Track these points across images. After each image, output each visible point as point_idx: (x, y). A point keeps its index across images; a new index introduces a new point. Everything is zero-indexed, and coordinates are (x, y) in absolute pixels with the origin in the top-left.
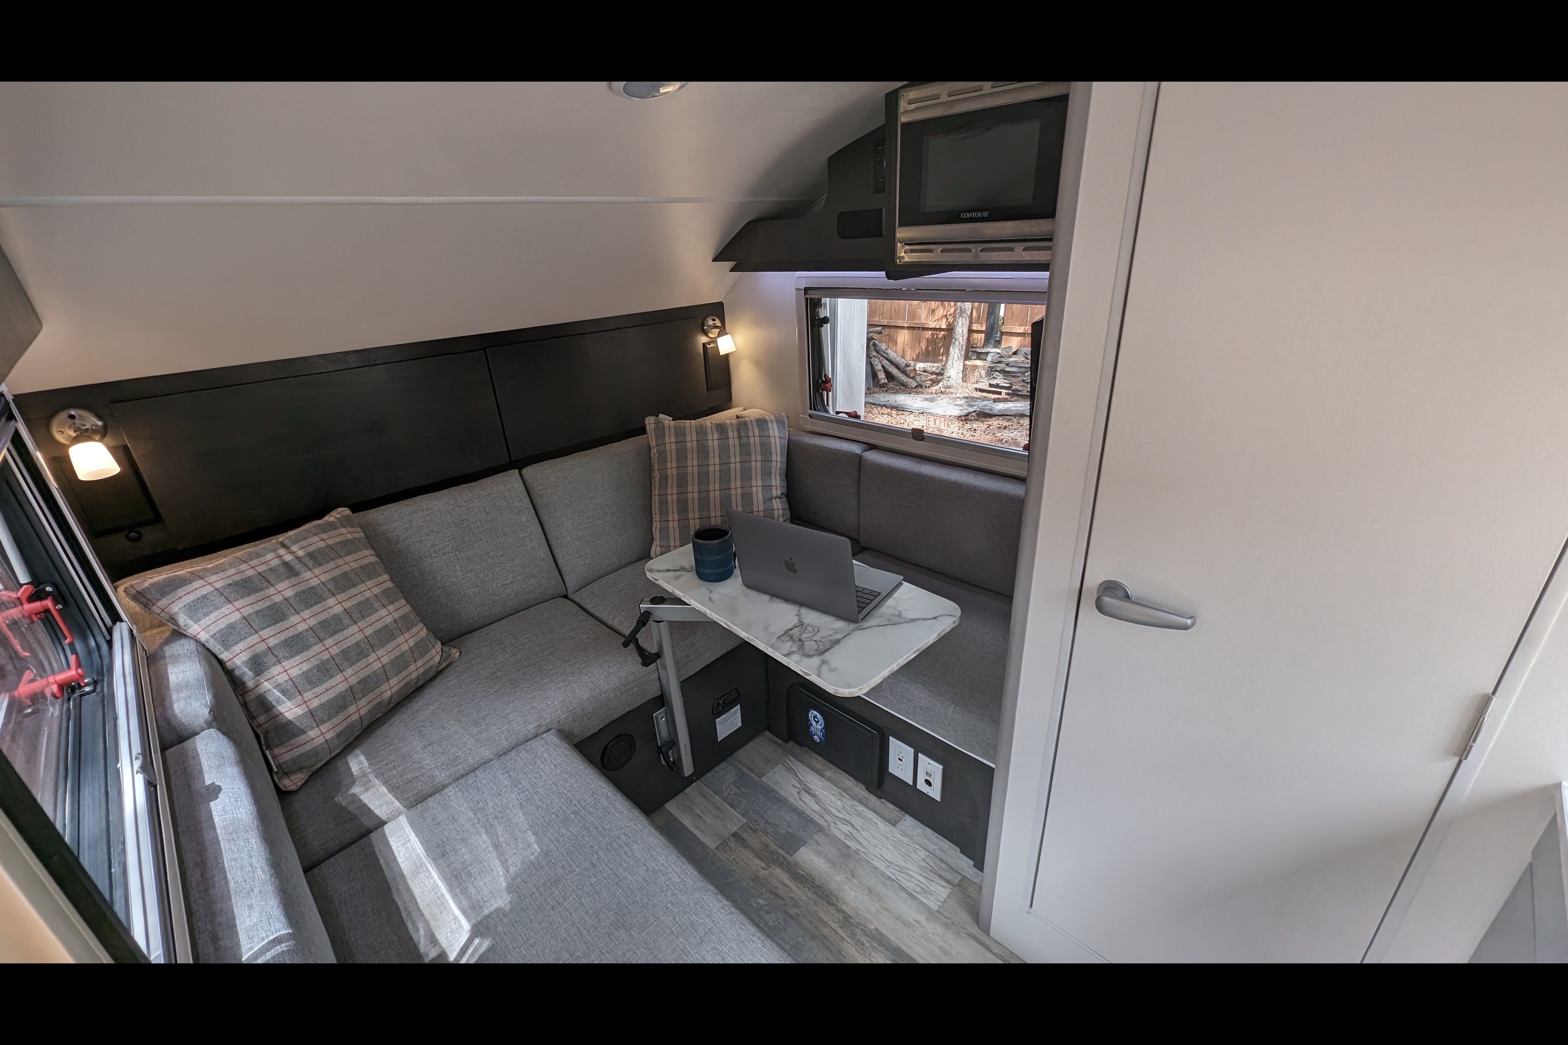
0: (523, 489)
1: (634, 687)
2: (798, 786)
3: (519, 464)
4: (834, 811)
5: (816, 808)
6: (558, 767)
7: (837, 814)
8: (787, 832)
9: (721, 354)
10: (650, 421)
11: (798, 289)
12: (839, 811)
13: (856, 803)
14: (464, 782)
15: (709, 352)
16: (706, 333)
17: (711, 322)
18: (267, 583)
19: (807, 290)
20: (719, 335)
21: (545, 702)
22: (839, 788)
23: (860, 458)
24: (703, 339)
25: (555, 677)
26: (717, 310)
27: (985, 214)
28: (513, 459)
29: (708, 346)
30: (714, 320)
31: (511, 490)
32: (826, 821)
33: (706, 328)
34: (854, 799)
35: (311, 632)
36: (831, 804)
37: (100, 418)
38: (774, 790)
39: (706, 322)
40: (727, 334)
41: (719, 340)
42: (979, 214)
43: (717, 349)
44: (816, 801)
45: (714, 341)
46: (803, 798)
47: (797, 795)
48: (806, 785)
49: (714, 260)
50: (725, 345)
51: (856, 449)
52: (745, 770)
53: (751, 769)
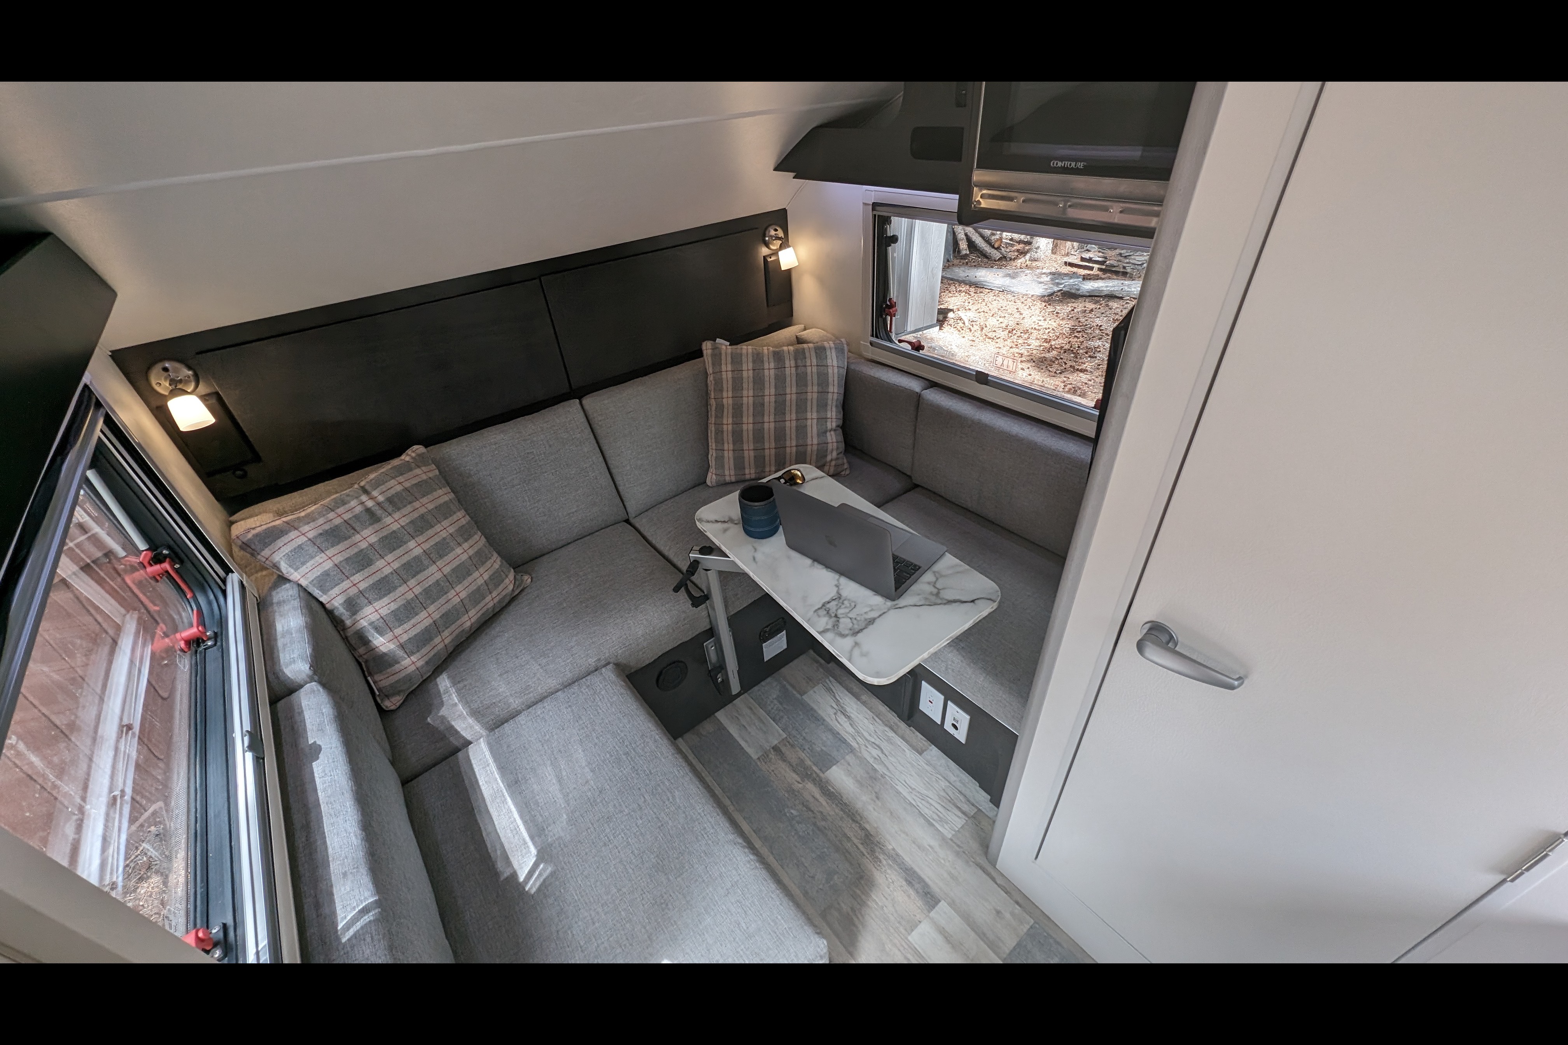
0: (583, 419)
1: (685, 624)
2: (835, 707)
3: (578, 393)
4: (866, 734)
5: (850, 730)
6: (614, 705)
7: (869, 738)
8: (822, 750)
9: (783, 269)
10: (707, 346)
11: (865, 204)
12: (870, 735)
13: (887, 729)
14: (534, 711)
15: (770, 265)
16: (767, 245)
17: (773, 233)
18: (353, 531)
19: (875, 206)
20: (781, 247)
21: (604, 637)
22: (872, 712)
23: (919, 396)
24: (764, 251)
25: (613, 613)
26: (780, 218)
27: (1081, 165)
28: (573, 387)
29: (769, 260)
30: (776, 230)
31: (573, 421)
32: (858, 743)
33: (767, 239)
34: (886, 725)
35: (395, 575)
36: (864, 728)
37: (190, 368)
38: (812, 709)
39: (767, 232)
40: (789, 246)
41: (780, 253)
42: (1073, 164)
43: (777, 262)
44: (851, 724)
45: (775, 253)
46: (839, 720)
47: (834, 716)
48: (842, 707)
49: (776, 169)
50: (787, 259)
51: (915, 386)
52: (788, 687)
53: (793, 687)
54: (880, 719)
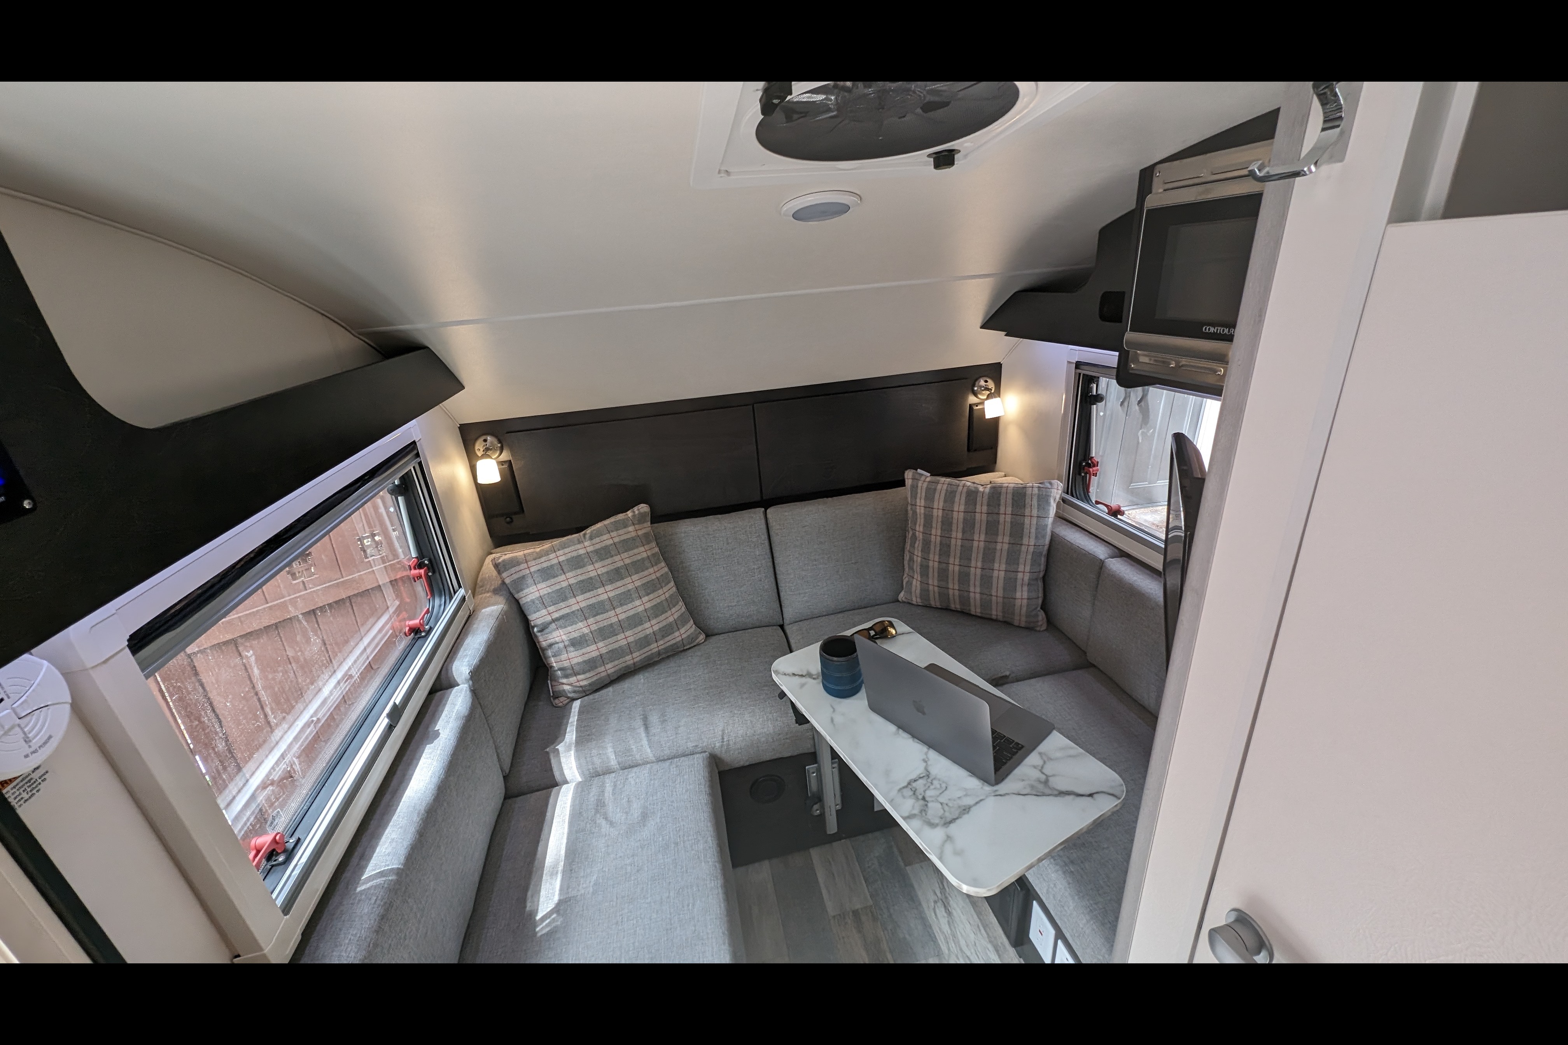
0: (764, 527)
2: (939, 895)
3: (766, 503)
4: (962, 943)
5: (946, 928)
7: (965, 949)
8: (905, 938)
9: (988, 418)
11: (1069, 362)
12: (967, 946)
13: (990, 946)
15: (975, 414)
16: (975, 394)
17: (982, 383)
19: (1078, 365)
20: (989, 398)
21: (708, 726)
22: (980, 919)
23: (1104, 563)
24: (972, 399)
25: (726, 706)
26: (994, 371)
28: (764, 498)
29: (975, 408)
30: (986, 381)
31: (753, 526)
32: (949, 949)
33: (976, 388)
34: (991, 942)
36: (964, 934)
37: (499, 443)
38: (912, 886)
39: (977, 383)
40: (996, 397)
41: (986, 402)
42: (1226, 330)
43: (983, 410)
44: (948, 922)
45: (982, 403)
46: (937, 911)
47: (933, 904)
48: (946, 898)
49: (981, 327)
50: (992, 409)
51: (1102, 552)
52: (895, 850)
53: (901, 852)
54: (986, 931)
